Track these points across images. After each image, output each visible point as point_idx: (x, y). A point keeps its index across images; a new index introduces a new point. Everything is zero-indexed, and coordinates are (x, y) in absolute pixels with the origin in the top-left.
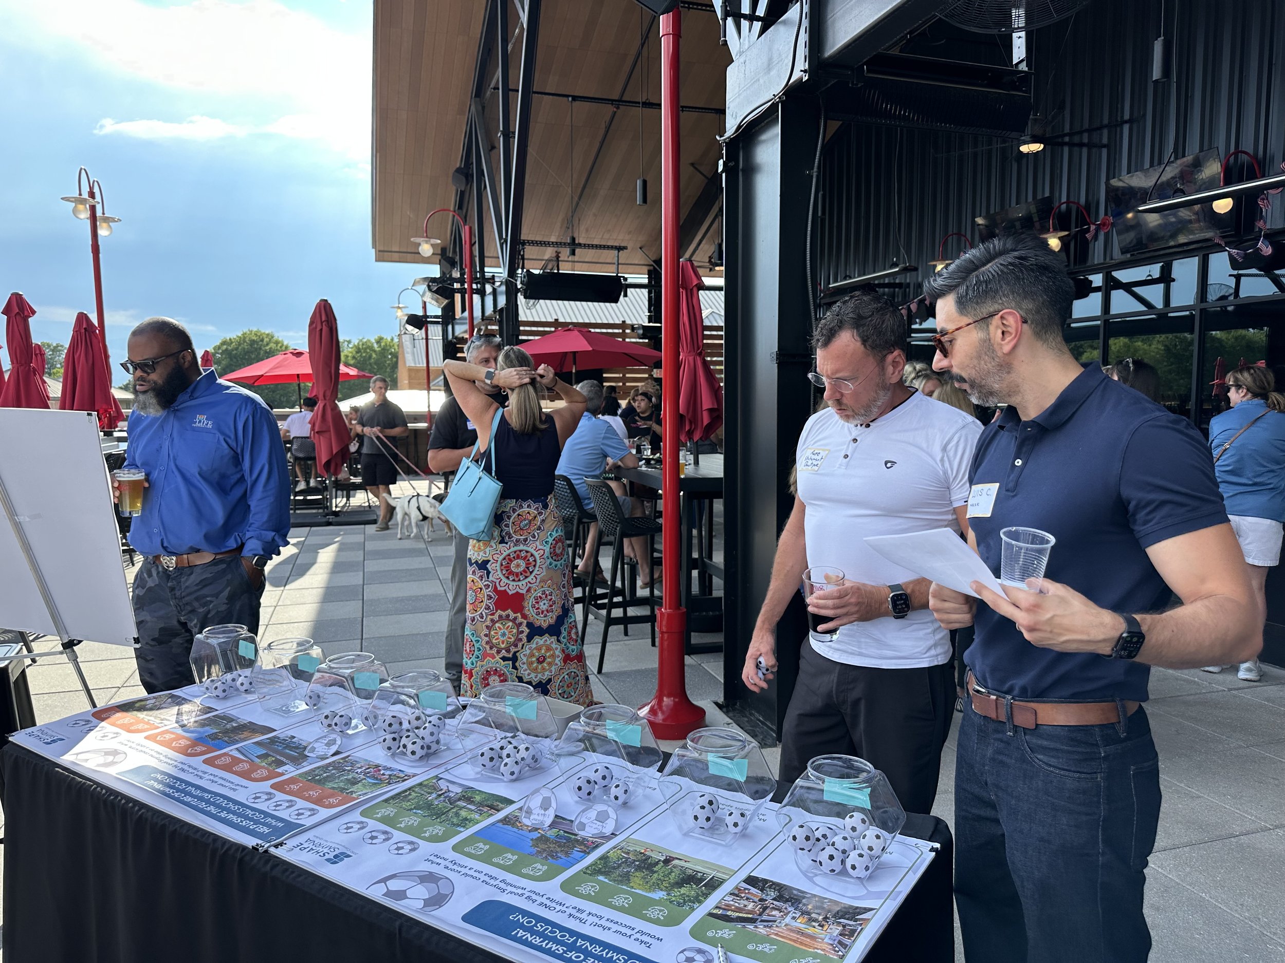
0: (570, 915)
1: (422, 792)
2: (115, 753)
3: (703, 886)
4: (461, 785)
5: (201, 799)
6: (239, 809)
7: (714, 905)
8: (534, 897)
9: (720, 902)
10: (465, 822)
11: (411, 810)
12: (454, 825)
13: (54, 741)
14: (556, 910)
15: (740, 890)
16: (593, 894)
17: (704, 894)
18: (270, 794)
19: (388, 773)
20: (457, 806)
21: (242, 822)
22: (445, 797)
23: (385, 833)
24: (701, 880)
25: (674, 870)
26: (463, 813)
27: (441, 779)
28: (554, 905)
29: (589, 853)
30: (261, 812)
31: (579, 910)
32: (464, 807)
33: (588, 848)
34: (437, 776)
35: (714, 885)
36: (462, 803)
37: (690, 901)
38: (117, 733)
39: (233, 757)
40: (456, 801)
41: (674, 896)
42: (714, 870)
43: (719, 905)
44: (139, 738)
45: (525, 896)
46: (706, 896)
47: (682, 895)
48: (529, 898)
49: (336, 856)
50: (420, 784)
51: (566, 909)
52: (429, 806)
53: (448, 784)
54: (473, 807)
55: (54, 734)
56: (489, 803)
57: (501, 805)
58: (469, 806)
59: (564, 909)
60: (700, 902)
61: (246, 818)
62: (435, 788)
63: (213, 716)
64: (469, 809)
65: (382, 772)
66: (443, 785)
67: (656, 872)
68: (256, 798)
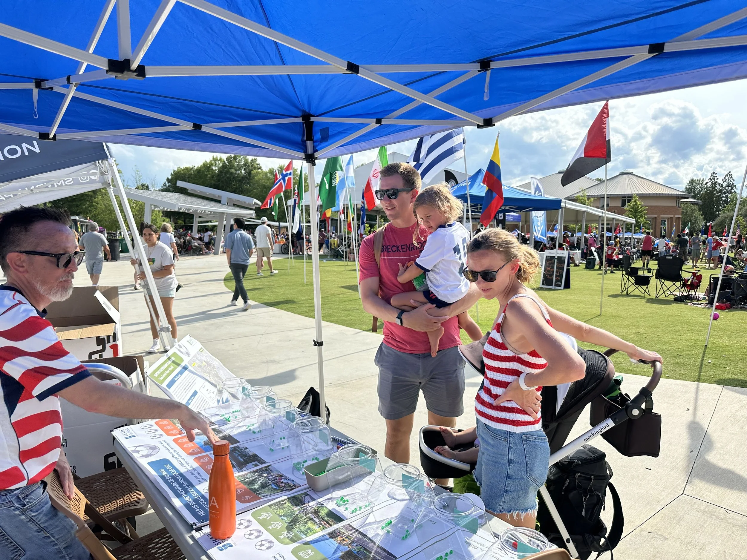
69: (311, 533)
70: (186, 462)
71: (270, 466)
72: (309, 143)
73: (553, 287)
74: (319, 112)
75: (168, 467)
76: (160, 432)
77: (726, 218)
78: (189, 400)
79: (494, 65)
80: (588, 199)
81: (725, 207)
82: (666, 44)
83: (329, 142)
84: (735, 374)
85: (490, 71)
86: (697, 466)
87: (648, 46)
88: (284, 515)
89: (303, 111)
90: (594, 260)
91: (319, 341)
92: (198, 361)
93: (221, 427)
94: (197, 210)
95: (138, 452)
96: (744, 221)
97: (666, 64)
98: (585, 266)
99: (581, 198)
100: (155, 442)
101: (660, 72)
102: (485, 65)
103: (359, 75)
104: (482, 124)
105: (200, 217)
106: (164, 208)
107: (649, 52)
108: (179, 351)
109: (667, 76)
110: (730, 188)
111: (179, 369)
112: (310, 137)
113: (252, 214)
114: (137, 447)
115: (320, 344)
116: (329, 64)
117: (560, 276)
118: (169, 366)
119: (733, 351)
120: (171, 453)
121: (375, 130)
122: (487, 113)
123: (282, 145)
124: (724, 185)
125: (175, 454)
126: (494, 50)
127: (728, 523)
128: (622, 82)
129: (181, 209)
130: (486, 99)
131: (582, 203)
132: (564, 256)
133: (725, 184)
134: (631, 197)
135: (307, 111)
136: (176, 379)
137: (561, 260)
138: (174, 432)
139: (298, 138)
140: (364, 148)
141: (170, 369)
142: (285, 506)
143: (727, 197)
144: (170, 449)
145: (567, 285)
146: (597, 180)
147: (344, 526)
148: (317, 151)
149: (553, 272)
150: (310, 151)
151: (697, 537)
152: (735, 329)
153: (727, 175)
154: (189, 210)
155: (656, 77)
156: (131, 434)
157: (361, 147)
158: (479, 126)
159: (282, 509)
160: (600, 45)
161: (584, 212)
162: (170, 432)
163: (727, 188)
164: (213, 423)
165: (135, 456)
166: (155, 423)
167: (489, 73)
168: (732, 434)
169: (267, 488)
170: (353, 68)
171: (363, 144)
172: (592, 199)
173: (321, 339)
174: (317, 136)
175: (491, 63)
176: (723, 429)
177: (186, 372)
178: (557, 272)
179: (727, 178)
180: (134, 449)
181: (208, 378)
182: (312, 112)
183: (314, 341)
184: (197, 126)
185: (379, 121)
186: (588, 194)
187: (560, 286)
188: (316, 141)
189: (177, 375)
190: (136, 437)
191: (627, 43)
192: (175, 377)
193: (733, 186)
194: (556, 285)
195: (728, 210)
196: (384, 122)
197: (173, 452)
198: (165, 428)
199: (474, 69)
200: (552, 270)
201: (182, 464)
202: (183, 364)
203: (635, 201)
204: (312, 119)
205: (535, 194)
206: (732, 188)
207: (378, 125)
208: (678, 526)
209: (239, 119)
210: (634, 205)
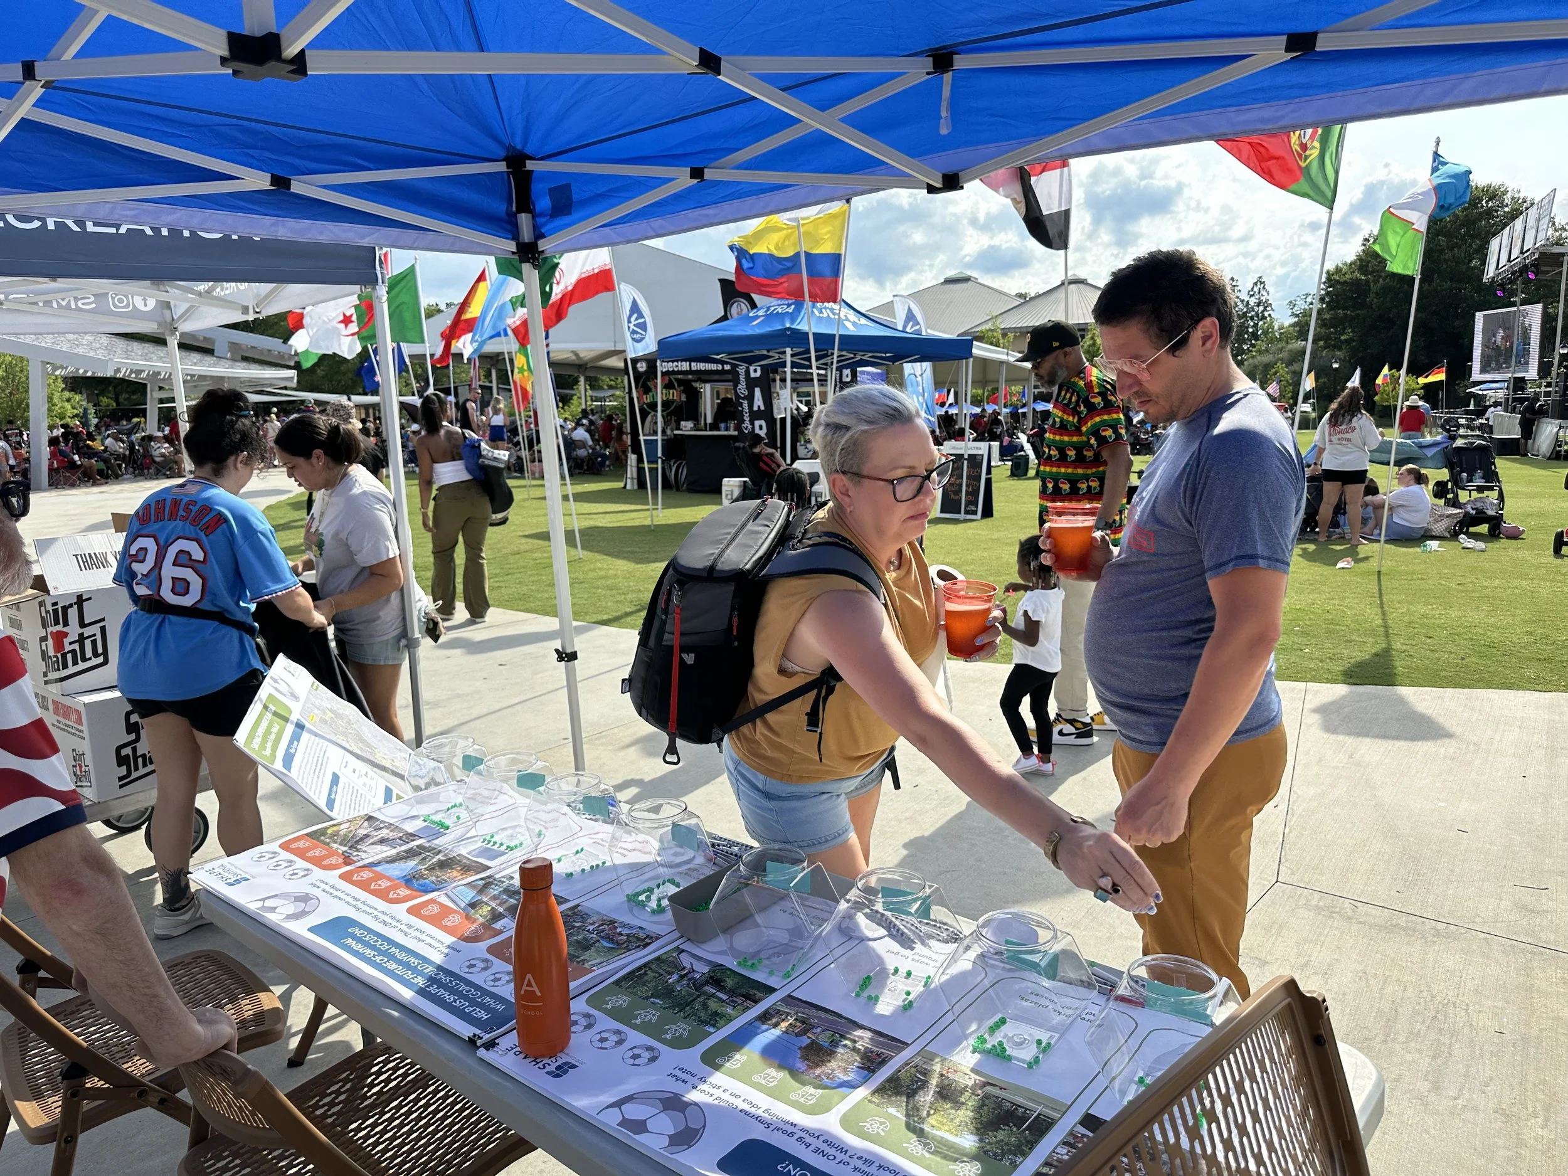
0: (855, 1168)
1: (661, 971)
2: (305, 898)
3: (1027, 1128)
4: (709, 962)
5: (406, 965)
6: (451, 982)
7: (1042, 1161)
8: (808, 1139)
9: (1050, 1156)
10: (715, 1019)
11: (648, 998)
12: (702, 1022)
13: (237, 881)
14: (837, 1161)
15: (1075, 1137)
16: (883, 1134)
17: (1028, 1142)
18: (486, 961)
19: (626, 931)
20: (705, 993)
21: (455, 1001)
22: (689, 980)
23: (617, 1032)
24: (1024, 1119)
25: (987, 1101)
26: (713, 1005)
27: (683, 951)
28: (833, 1151)
29: (874, 1072)
30: (478, 988)
31: (866, 1160)
32: (713, 995)
33: (873, 1063)
34: (677, 947)
35: (1042, 1126)
36: (710, 990)
37: (1010, 1152)
38: (308, 870)
39: (442, 905)
40: (702, 985)
41: (989, 1143)
42: (1040, 1104)
43: (1049, 1160)
44: (333, 876)
45: (796, 1137)
46: (1032, 1144)
47: (998, 1142)
48: (800, 1139)
49: (559, 1068)
50: (658, 959)
51: (848, 1160)
52: (667, 993)
53: (693, 961)
54: (724, 997)
55: (238, 871)
56: (744, 991)
57: (759, 995)
58: (719, 994)
59: (846, 1158)
60: (1025, 1155)
61: (461, 995)
62: (677, 966)
63: (418, 846)
64: (720, 999)
65: (618, 930)
66: (686, 960)
67: (963, 1104)
68: (471, 966)
69: (723, 1022)
70: (392, 918)
71: (578, 905)
72: (524, 219)
73: (962, 516)
74: (547, 150)
75: (357, 932)
76: (301, 863)
77: (1255, 367)
78: (330, 794)
79: (961, 62)
80: (1004, 335)
81: (1253, 346)
82: (1319, 36)
83: (575, 216)
84: (1321, 661)
85: (950, 73)
86: (1290, 832)
87: (1285, 38)
88: (653, 996)
89: (509, 148)
90: (1026, 458)
91: (569, 651)
92: (316, 711)
93: (436, 842)
94: (159, 373)
95: (273, 910)
96: (1287, 373)
97: (1319, 73)
98: (1009, 473)
99: (990, 334)
100: (301, 886)
101: (1307, 89)
102: (942, 61)
103: (720, 77)
104: (939, 185)
105: (161, 388)
106: (78, 370)
107: (1288, 50)
108: (276, 689)
109: (1318, 97)
110: (1261, 308)
111: (290, 728)
112: (525, 204)
113: (290, 379)
114: (264, 900)
115: (573, 656)
116: (660, 52)
117: (973, 493)
118: (270, 725)
119: (1310, 619)
120: (348, 903)
121: (689, 191)
122: (950, 161)
123: (465, 223)
124: (1251, 303)
125: (360, 905)
126: (966, 31)
127: (1361, 923)
128: (1230, 106)
129: (118, 370)
130: (944, 131)
131: (991, 344)
132: (980, 452)
133: (1253, 301)
134: (1083, 330)
135: (519, 147)
136: (292, 751)
137: (974, 460)
138: (334, 860)
139: (500, 207)
140: (660, 232)
141: (275, 729)
142: (646, 978)
143: (1256, 325)
144: (343, 896)
145: (988, 512)
146: (1020, 295)
147: (782, 1000)
148: (542, 236)
149: (961, 485)
150: (526, 235)
151: (1316, 954)
152: (1306, 577)
153: (1256, 284)
154: (139, 372)
155: (1296, 97)
156: (236, 874)
157: (653, 229)
158: (931, 190)
159: (644, 985)
160: (1186, 30)
161: (1002, 363)
162: (325, 863)
163: (1256, 309)
164: (412, 835)
165: (273, 918)
166: (280, 846)
167: (948, 77)
168: (1337, 767)
169: (593, 949)
170: (710, 62)
171: (657, 223)
172: (1011, 335)
173: (573, 646)
174: (543, 203)
175: (955, 57)
176: (1320, 760)
177: (305, 736)
178: (968, 486)
179: (1256, 289)
180: (260, 904)
181: (347, 746)
182: (529, 150)
183: (557, 651)
184: (281, 182)
185: (697, 173)
186: (1002, 326)
187: (975, 513)
188: (541, 215)
189: (291, 743)
190: (252, 880)
191: (1241, 29)
192: (289, 747)
193: (1267, 305)
194: (967, 512)
195: (1260, 352)
196: (708, 174)
197: (354, 903)
198: (308, 855)
199: (917, 71)
200: (958, 481)
201: (385, 923)
202: (294, 718)
203: (1092, 338)
204: (530, 165)
205: (905, 326)
206: (1265, 309)
207: (695, 181)
208: (1280, 939)
209: (371, 166)
210: (1089, 346)
